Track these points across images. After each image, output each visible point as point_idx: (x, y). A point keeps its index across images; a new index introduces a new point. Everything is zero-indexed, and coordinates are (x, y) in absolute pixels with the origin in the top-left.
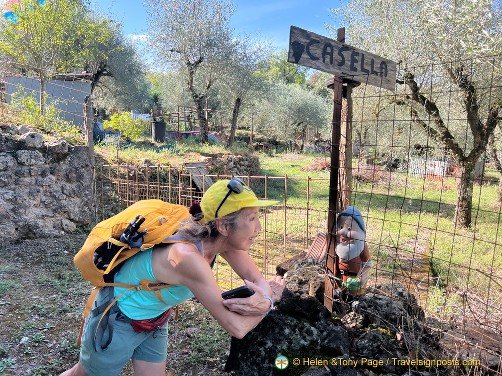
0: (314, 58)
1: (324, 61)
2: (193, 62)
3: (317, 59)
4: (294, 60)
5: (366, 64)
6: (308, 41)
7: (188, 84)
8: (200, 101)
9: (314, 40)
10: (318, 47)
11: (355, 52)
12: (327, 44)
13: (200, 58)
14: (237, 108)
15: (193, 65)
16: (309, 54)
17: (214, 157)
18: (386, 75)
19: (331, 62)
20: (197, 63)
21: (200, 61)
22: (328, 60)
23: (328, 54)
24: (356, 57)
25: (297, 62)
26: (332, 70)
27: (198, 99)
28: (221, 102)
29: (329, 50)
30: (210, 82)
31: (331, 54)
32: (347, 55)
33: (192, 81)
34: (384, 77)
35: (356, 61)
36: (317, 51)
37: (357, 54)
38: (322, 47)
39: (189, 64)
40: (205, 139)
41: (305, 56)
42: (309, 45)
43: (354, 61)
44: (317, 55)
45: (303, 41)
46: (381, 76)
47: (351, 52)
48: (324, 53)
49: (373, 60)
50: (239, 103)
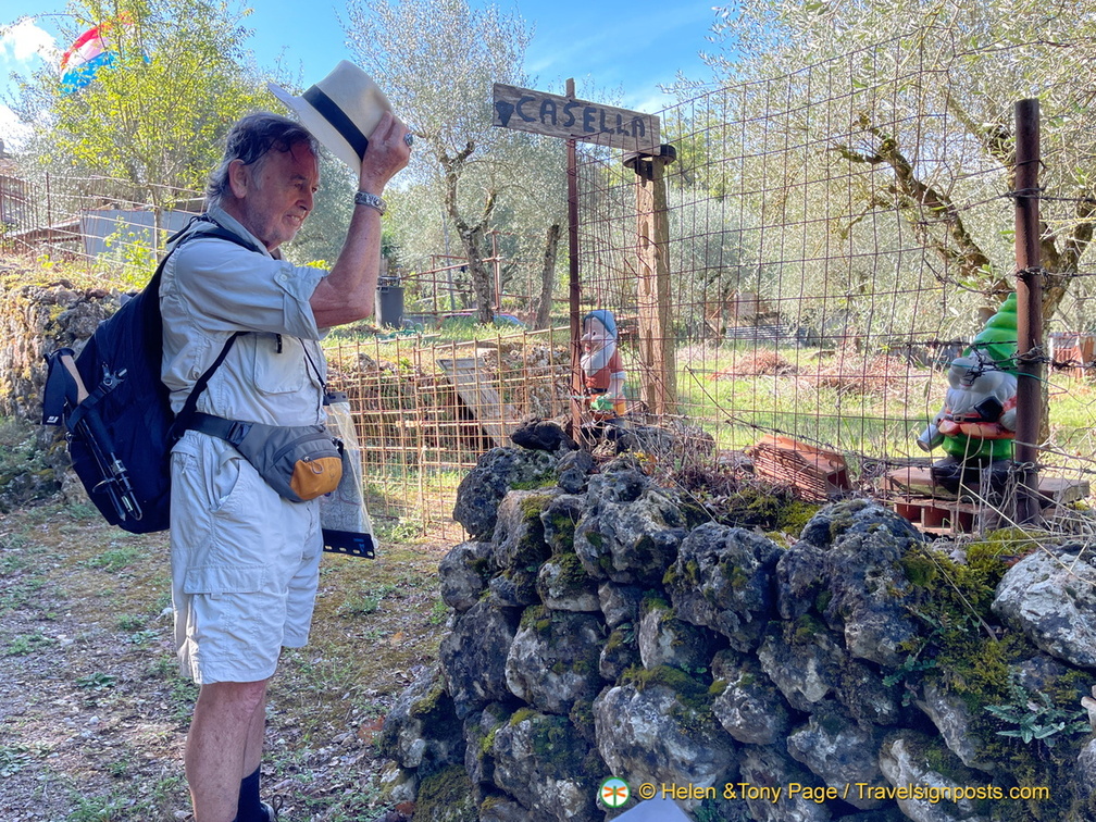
0: (527, 119)
1: (543, 122)
2: (454, 156)
3: (534, 120)
4: (501, 123)
5: (608, 122)
6: (519, 99)
7: (447, 202)
8: (472, 236)
9: (527, 97)
10: (533, 106)
11: (589, 109)
12: (547, 101)
13: (468, 145)
14: (552, 246)
15: (453, 161)
16: (520, 114)
17: (506, 349)
18: (642, 134)
19: (554, 123)
20: (462, 157)
21: (468, 153)
22: (548, 120)
23: (549, 112)
24: (592, 114)
25: (505, 125)
26: (556, 132)
27: (468, 232)
28: (518, 237)
29: (549, 108)
30: (494, 196)
31: (553, 113)
32: (577, 112)
33: (453, 195)
34: (639, 137)
35: (593, 119)
36: (533, 111)
37: (594, 110)
38: (540, 105)
39: (445, 159)
40: (488, 316)
41: (515, 117)
42: (519, 104)
43: (587, 119)
44: (532, 116)
45: (511, 99)
46: (634, 135)
47: (583, 109)
48: (543, 112)
49: (619, 117)
50: (556, 236)
